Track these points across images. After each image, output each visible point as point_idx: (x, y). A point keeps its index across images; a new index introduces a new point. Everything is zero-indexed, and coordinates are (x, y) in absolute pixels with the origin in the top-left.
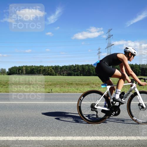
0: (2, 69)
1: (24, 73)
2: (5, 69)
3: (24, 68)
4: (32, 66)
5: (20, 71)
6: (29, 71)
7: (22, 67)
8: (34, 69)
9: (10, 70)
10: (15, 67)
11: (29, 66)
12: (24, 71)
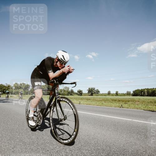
0: (128, 92)
1: (146, 94)
2: (130, 92)
3: (146, 91)
4: (153, 88)
5: (142, 93)
6: (150, 93)
7: (144, 89)
8: (155, 91)
9: (134, 92)
10: (138, 90)
11: (151, 89)
12: (146, 93)
